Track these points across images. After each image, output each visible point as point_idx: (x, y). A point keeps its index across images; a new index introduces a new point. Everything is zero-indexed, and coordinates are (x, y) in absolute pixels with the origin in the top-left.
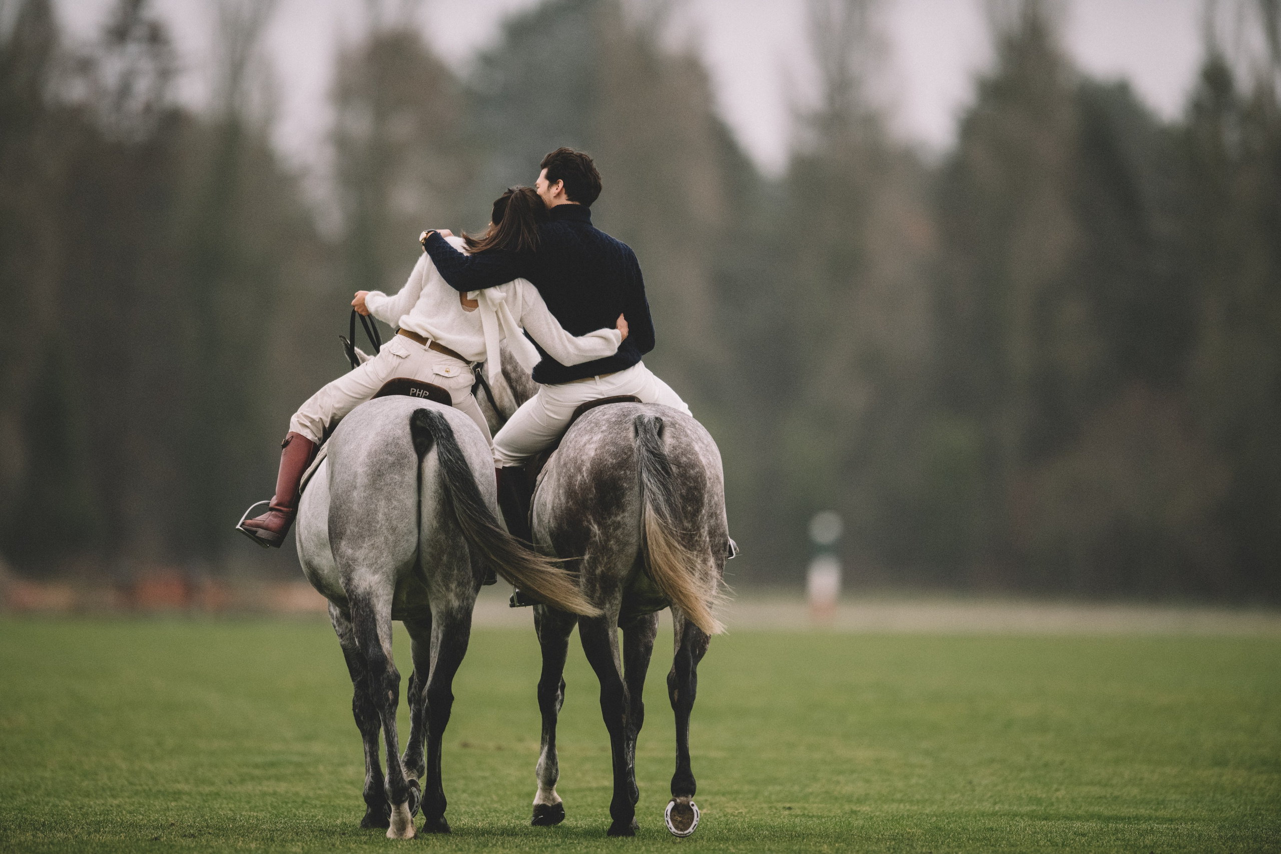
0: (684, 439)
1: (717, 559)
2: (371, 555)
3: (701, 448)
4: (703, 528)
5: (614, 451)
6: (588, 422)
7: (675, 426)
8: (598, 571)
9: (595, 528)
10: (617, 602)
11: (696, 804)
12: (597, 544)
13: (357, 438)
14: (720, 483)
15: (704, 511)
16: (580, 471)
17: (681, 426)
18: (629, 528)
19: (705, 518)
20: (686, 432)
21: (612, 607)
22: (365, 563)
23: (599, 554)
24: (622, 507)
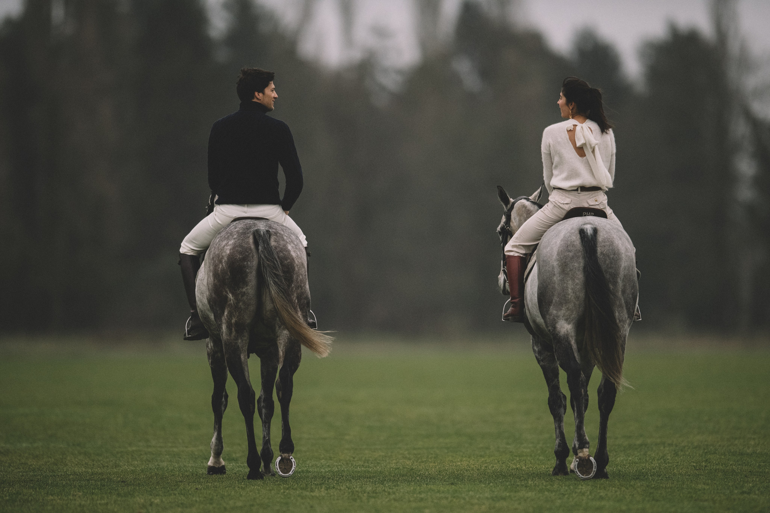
0: (282, 242)
1: (302, 312)
2: (567, 314)
3: (293, 247)
4: (293, 295)
5: (240, 250)
6: (226, 233)
7: (277, 235)
8: (233, 321)
9: (230, 296)
10: (245, 338)
11: (294, 458)
12: (232, 306)
13: (551, 244)
14: (304, 267)
15: (293, 285)
16: (221, 262)
17: (281, 234)
18: (250, 295)
19: (294, 289)
20: (283, 238)
21: (242, 342)
22: (564, 318)
23: (233, 311)
24: (246, 283)
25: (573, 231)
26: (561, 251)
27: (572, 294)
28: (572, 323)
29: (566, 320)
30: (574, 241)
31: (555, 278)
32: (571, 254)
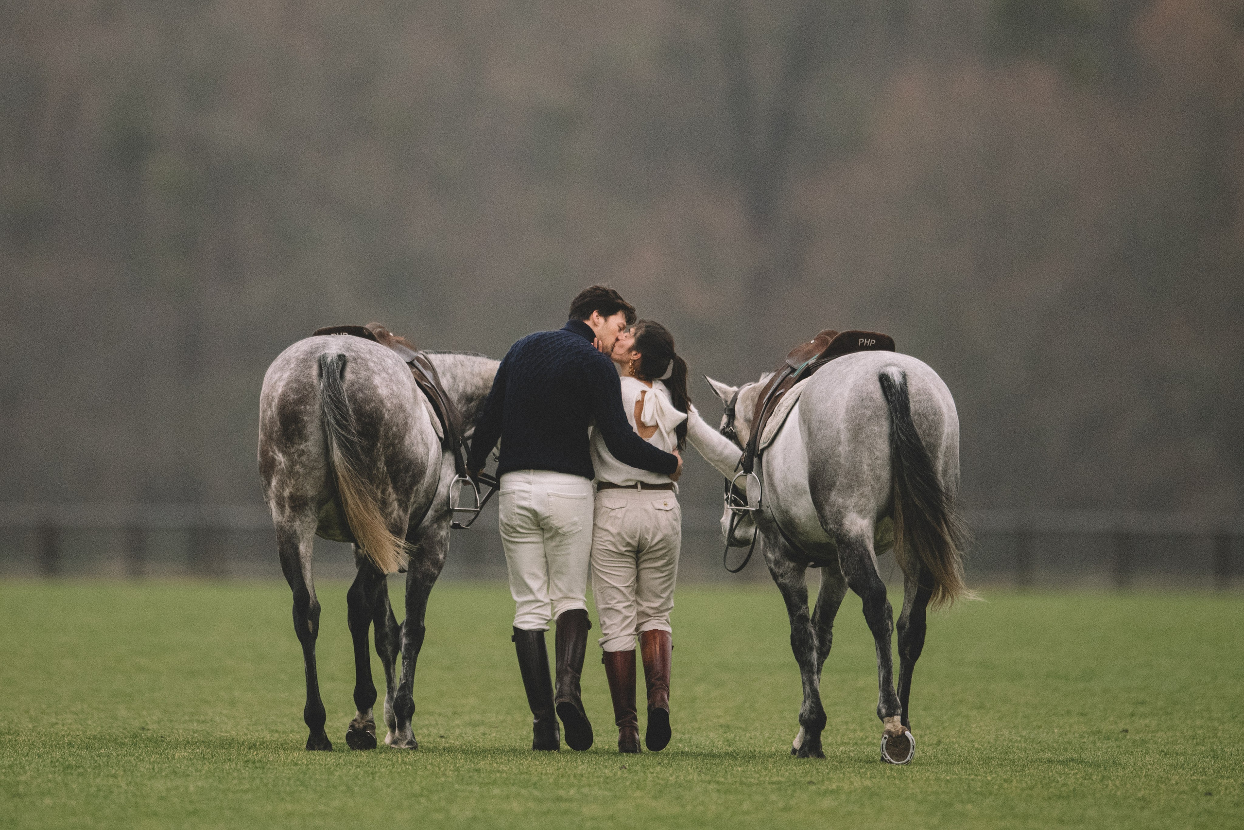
2: (861, 503)
7: (359, 362)
8: (287, 493)
9: (280, 457)
10: (308, 520)
12: (283, 471)
16: (270, 406)
17: (364, 359)
18: (313, 455)
20: (368, 366)
21: (304, 524)
22: (855, 510)
23: (286, 478)
24: (303, 437)
25: (868, 376)
26: (853, 407)
27: (869, 473)
28: (868, 517)
29: (860, 512)
30: (871, 393)
31: (840, 449)
32: (868, 413)
